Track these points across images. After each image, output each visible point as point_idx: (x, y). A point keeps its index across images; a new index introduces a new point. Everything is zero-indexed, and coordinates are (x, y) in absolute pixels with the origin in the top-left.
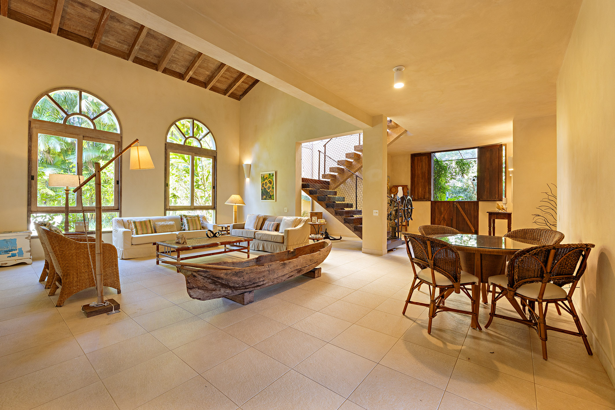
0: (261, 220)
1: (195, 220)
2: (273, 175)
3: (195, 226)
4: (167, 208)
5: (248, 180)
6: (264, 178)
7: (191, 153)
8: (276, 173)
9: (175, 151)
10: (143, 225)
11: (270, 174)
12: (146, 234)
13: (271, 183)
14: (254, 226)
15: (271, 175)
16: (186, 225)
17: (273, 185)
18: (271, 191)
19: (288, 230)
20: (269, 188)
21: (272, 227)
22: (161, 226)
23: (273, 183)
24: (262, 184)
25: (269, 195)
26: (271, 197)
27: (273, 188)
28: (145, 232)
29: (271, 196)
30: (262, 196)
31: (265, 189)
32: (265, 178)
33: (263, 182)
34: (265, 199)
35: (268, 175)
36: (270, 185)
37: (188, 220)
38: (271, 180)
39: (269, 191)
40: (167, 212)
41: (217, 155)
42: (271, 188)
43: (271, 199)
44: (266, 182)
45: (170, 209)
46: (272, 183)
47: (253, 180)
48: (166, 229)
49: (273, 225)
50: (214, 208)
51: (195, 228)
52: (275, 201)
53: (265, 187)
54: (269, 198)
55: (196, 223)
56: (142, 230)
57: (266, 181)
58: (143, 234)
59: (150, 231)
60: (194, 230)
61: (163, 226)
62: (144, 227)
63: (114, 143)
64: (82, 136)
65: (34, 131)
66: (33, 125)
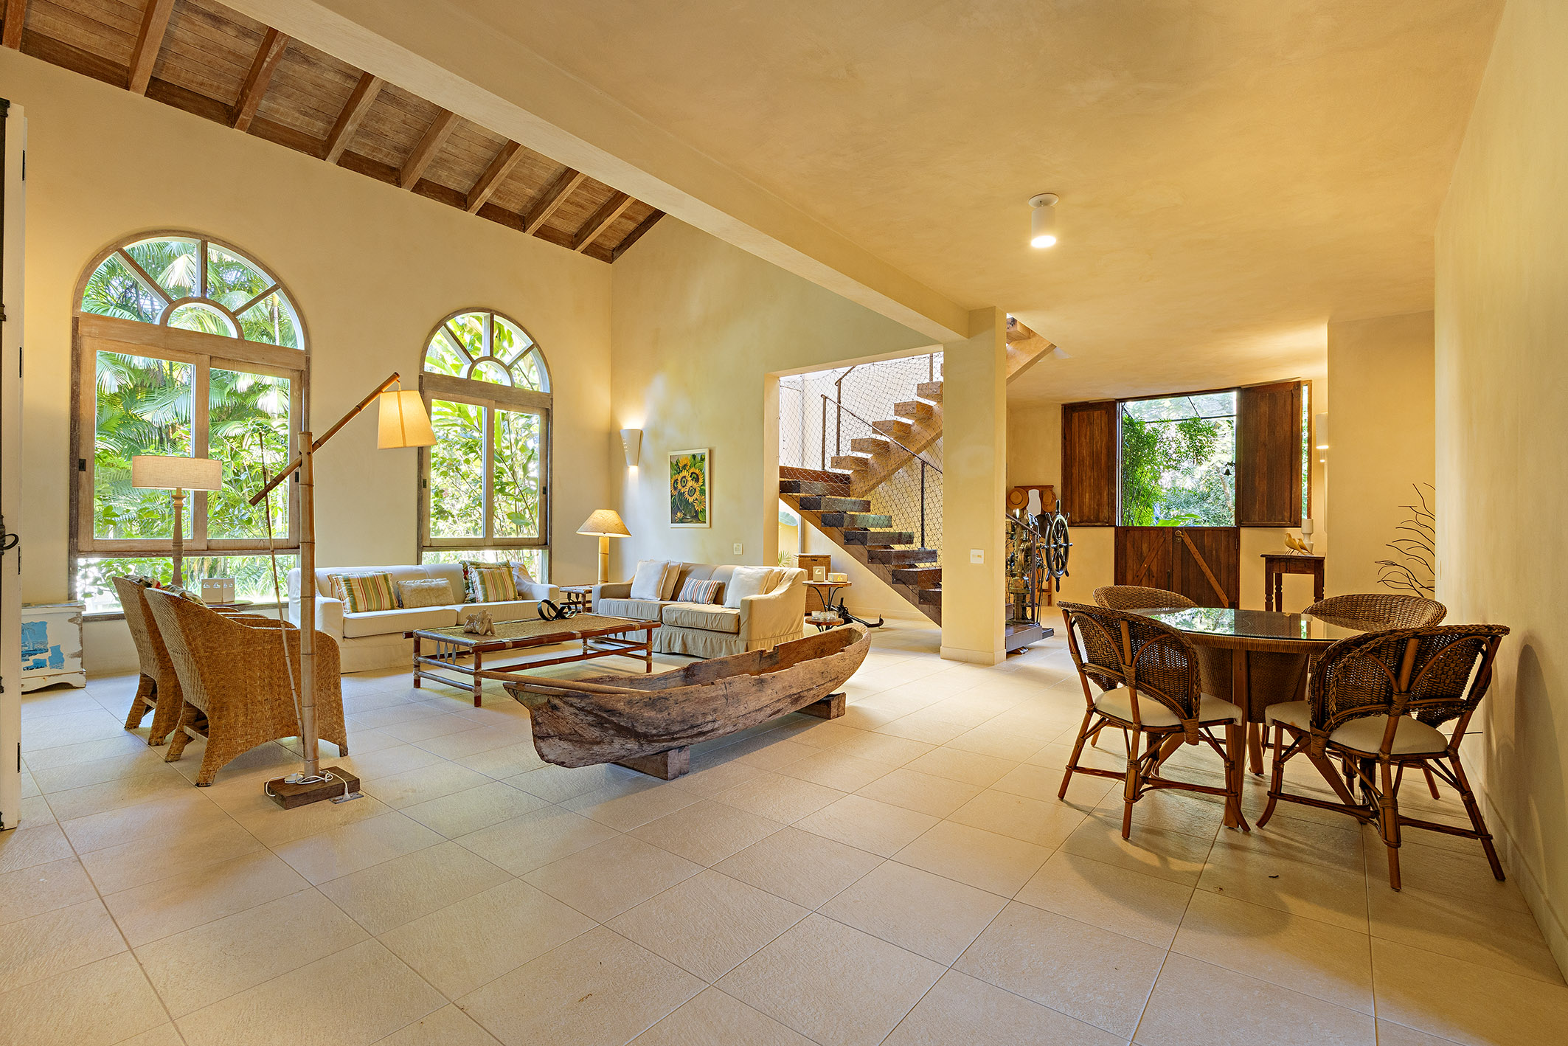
0: (675, 576)
1: (501, 575)
2: (703, 459)
3: (501, 591)
4: (421, 547)
5: (633, 471)
6: (677, 467)
7: (485, 401)
8: (710, 452)
9: (446, 395)
10: (370, 587)
11: (694, 456)
12: (377, 610)
13: (697, 480)
14: (657, 591)
15: (698, 458)
16: (479, 587)
17: (704, 485)
18: (697, 500)
19: (751, 601)
20: (692, 491)
21: (704, 593)
22: (415, 590)
23: (704, 480)
24: (673, 482)
25: (693, 511)
26: (696, 516)
27: (703, 492)
28: (375, 605)
29: (696, 512)
30: (674, 512)
31: (681, 494)
32: (681, 466)
33: (674, 478)
34: (682, 521)
35: (690, 457)
36: (695, 485)
37: (483, 576)
38: (697, 472)
39: (691, 500)
40: (425, 554)
41: (552, 405)
42: (697, 493)
43: (698, 521)
44: (684, 477)
45: (432, 547)
46: (701, 480)
47: (647, 470)
48: (428, 597)
49: (706, 589)
50: (546, 544)
51: (501, 597)
52: (707, 525)
53: (680, 490)
54: (692, 517)
55: (504, 583)
56: (367, 600)
57: (684, 473)
58: (369, 611)
59: (387, 603)
60: (499, 601)
61: (419, 591)
62: (372, 592)
63: (289, 373)
64: (206, 358)
65: (87, 344)
66: (83, 329)
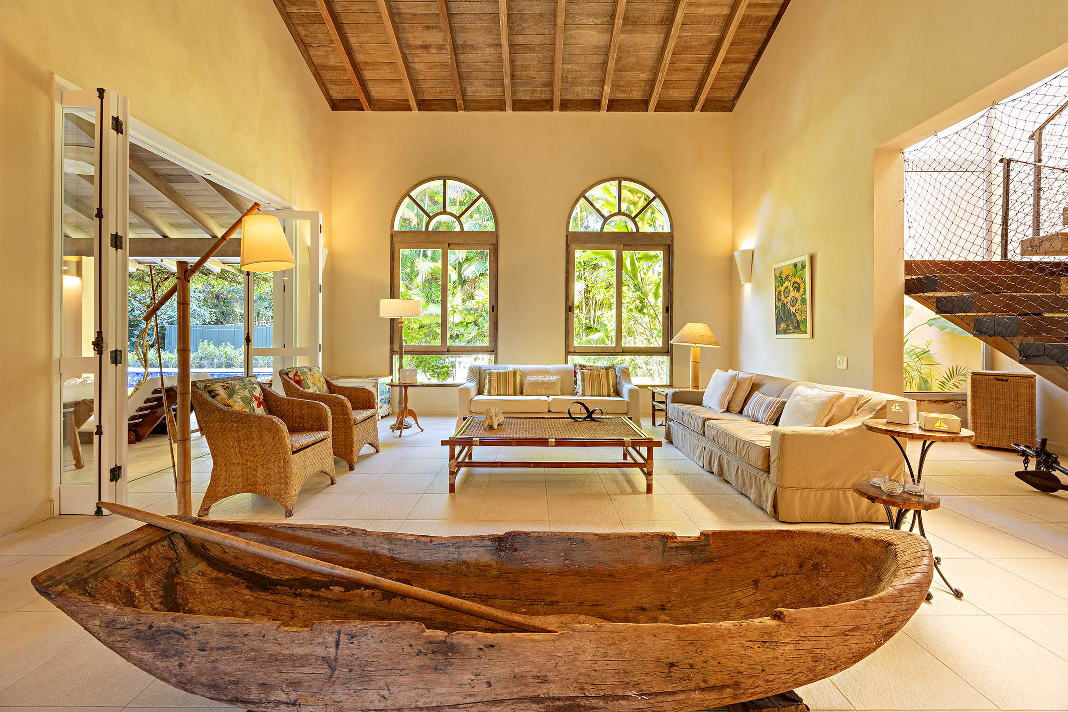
0: (746, 388)
1: (599, 376)
2: (803, 267)
3: (596, 388)
4: (568, 353)
5: (747, 288)
6: (780, 279)
7: (616, 246)
8: (812, 259)
9: (585, 246)
10: (502, 379)
11: (795, 265)
12: (504, 395)
13: (798, 289)
14: (722, 402)
15: (799, 266)
16: (580, 383)
17: (805, 293)
18: (798, 310)
19: (784, 435)
20: (794, 301)
21: (765, 412)
22: (531, 383)
23: (805, 288)
24: (777, 294)
25: (795, 322)
26: (798, 327)
27: (804, 301)
28: (502, 392)
29: (798, 322)
30: (778, 324)
31: (784, 305)
32: (783, 277)
33: (778, 290)
34: (785, 332)
35: (792, 267)
36: (797, 295)
37: (584, 376)
38: (798, 280)
39: (793, 310)
40: (569, 357)
41: (672, 241)
42: (799, 302)
43: (800, 332)
44: (787, 288)
45: (574, 353)
46: (802, 289)
47: (757, 288)
48: (539, 389)
49: (767, 407)
50: (668, 352)
51: (596, 393)
52: (808, 336)
53: (783, 301)
54: (795, 328)
55: (600, 382)
56: (498, 388)
57: (787, 284)
58: (499, 395)
59: (511, 391)
60: (594, 396)
61: (535, 384)
62: (502, 382)
63: (488, 246)
64: (447, 245)
65: (396, 245)
66: (395, 239)
